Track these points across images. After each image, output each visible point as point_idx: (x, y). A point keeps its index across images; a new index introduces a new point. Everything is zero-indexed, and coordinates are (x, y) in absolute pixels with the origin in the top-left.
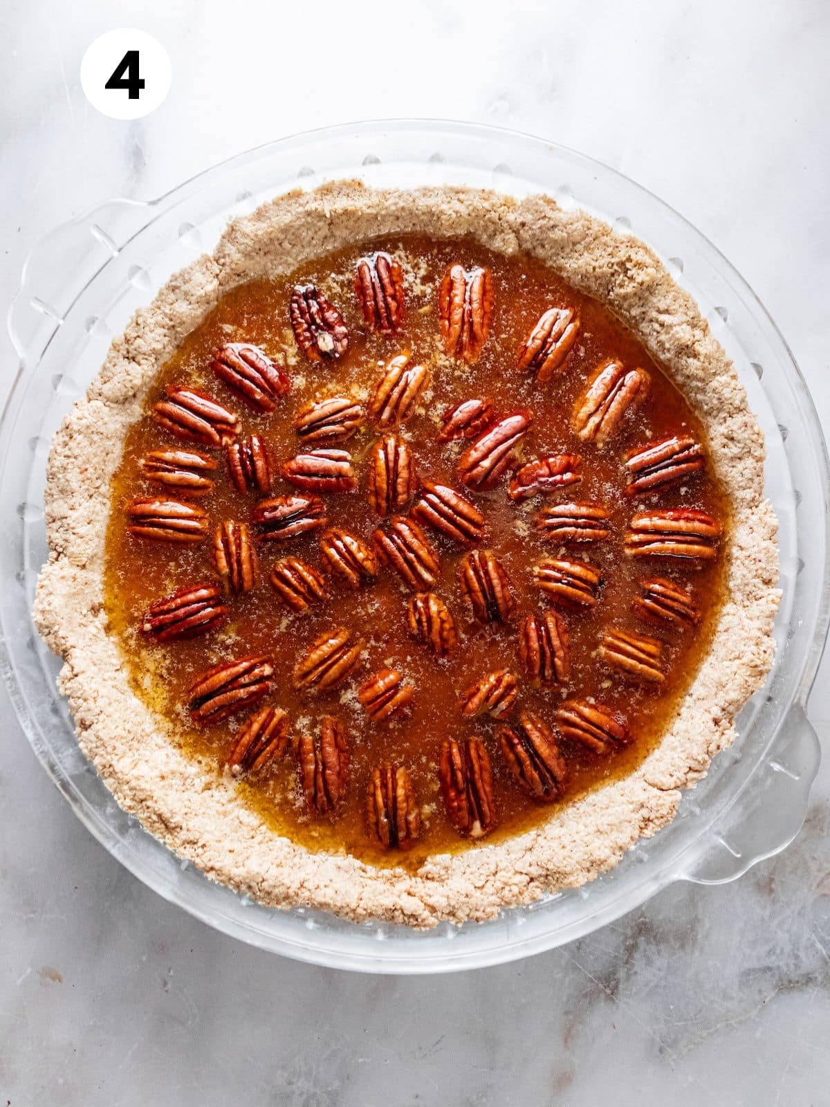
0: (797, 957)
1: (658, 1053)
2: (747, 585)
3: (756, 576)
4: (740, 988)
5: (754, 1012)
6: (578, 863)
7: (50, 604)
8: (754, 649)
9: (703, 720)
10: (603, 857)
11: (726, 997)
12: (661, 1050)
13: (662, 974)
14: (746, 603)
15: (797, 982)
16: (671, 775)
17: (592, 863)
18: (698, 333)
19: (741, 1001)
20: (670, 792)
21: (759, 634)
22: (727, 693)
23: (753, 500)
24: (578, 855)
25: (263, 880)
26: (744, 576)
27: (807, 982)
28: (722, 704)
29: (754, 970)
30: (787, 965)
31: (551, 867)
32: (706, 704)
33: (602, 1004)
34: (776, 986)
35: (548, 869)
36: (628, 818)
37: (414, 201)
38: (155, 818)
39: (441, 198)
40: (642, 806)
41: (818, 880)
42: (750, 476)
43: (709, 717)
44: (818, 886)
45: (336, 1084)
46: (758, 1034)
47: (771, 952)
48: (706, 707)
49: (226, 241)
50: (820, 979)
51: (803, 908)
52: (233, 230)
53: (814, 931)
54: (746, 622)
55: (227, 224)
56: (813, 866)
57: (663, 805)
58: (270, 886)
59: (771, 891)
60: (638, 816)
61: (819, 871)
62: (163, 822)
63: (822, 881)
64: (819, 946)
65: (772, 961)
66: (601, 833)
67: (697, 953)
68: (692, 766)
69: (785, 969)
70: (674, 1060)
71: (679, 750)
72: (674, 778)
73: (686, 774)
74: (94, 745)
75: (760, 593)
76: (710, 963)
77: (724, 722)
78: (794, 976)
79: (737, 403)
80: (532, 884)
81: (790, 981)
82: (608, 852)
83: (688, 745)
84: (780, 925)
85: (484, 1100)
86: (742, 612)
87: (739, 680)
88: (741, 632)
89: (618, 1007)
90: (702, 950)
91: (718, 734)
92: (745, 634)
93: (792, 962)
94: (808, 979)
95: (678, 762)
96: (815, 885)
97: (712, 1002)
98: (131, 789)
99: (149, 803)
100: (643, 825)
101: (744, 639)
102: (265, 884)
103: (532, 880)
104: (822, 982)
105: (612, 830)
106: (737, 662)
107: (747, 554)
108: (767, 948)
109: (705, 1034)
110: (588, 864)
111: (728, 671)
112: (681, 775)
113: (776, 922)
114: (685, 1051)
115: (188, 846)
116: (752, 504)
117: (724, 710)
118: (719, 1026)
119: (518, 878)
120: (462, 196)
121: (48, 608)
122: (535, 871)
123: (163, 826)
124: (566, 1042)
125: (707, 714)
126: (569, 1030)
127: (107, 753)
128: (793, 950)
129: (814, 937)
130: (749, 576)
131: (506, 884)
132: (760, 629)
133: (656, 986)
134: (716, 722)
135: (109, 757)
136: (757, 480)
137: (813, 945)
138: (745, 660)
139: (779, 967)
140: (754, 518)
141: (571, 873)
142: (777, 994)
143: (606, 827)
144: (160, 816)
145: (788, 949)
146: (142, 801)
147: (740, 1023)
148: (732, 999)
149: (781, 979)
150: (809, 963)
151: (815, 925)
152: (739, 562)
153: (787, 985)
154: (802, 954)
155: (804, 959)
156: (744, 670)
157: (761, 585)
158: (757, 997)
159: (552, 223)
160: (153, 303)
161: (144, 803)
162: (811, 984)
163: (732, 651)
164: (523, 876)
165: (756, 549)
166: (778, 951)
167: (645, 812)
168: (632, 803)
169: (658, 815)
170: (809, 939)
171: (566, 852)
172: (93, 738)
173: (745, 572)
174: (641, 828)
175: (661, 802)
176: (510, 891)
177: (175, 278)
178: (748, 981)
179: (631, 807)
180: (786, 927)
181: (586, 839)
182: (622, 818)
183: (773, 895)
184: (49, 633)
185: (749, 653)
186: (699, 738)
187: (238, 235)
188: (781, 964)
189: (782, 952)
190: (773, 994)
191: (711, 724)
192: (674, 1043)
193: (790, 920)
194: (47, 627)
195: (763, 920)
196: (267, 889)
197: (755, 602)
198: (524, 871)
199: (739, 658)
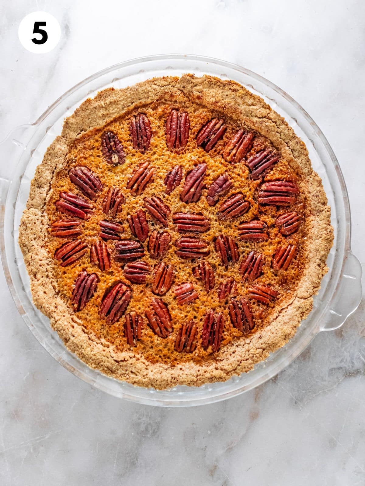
0: (353, 363)
1: (295, 404)
2: (316, 207)
3: (319, 202)
4: (329, 376)
5: (335, 386)
6: (280, 337)
7: (38, 296)
8: (325, 232)
9: (314, 266)
10: (289, 332)
11: (323, 380)
12: (296, 403)
13: (296, 371)
14: (318, 214)
15: (353, 373)
16: (307, 292)
17: (286, 336)
18: (268, 111)
19: (329, 381)
20: (308, 299)
21: (326, 226)
22: (320, 252)
23: (309, 171)
24: (280, 334)
25: (156, 381)
26: (314, 204)
27: (357, 374)
28: (319, 257)
29: (335, 369)
30: (349, 366)
31: (270, 342)
32: (313, 260)
33: (271, 384)
34: (344, 375)
35: (269, 344)
36: (295, 314)
37: (137, 90)
38: (106, 369)
39: (147, 85)
40: (299, 308)
41: (361, 330)
42: (304, 163)
43: (315, 264)
44: (361, 333)
45: (159, 419)
46: (336, 395)
47: (342, 361)
48: (314, 261)
49: (65, 128)
50: (362, 371)
51: (355, 342)
52: (67, 123)
53: (360, 352)
54: (320, 222)
55: (64, 122)
56: (359, 325)
57: (306, 305)
58: (160, 382)
59: (342, 335)
60: (299, 312)
61: (361, 327)
62: (109, 370)
63: (363, 331)
64: (362, 358)
65: (342, 365)
66: (286, 323)
67: (310, 362)
68: (315, 286)
69: (348, 368)
70: (301, 407)
71: (308, 281)
72: (309, 293)
73: (313, 290)
74: (73, 347)
75: (322, 209)
76: (316, 366)
77: (322, 265)
78: (352, 371)
79: (291, 135)
80: (264, 351)
81: (350, 373)
82: (290, 329)
83: (311, 278)
84: (345, 350)
85: (222, 425)
86: (318, 219)
87: (323, 246)
88: (319, 227)
89: (277, 385)
90: (312, 361)
91: (321, 270)
92: (321, 227)
93: (351, 365)
94: (358, 372)
95: (308, 285)
96: (360, 332)
97: (317, 382)
98: (93, 360)
99: (102, 363)
100: (301, 315)
101: (321, 229)
102: (158, 382)
103: (264, 350)
104: (363, 373)
105: (290, 321)
106: (320, 239)
107: (313, 194)
108: (340, 359)
109: (314, 396)
110: (284, 337)
111: (318, 244)
112: (311, 291)
113: (344, 348)
114: (306, 403)
115: (122, 376)
116: (309, 174)
117: (320, 260)
118: (320, 392)
119: (259, 351)
120: (155, 82)
121: (38, 298)
122: (264, 346)
123: (110, 371)
124: (256, 399)
125: (315, 263)
126: (257, 395)
127: (79, 349)
128: (351, 360)
129: (360, 354)
130: (316, 203)
131: (253, 354)
132: (325, 224)
133: (294, 376)
134: (319, 265)
135: (80, 350)
136: (308, 163)
137: (359, 358)
138: (323, 237)
139: (345, 367)
140: (311, 179)
141: (279, 342)
142: (345, 378)
143: (287, 320)
144: (107, 367)
145: (349, 359)
146: (99, 364)
147: (329, 390)
148: (325, 381)
149: (346, 372)
150: (358, 365)
151: (360, 350)
152: (310, 198)
153: (349, 374)
154: (354, 361)
155: (356, 364)
156: (324, 242)
157: (322, 206)
158: (336, 380)
159: (195, 84)
160: (43, 162)
161: (100, 364)
162: (359, 374)
163: (318, 235)
164: (260, 349)
165: (315, 191)
166: (345, 361)
167: (301, 310)
168: (295, 308)
169: (306, 309)
170: (358, 355)
171: (275, 335)
172: (72, 345)
173: (314, 202)
174: (301, 316)
175: (306, 304)
176: (256, 356)
177: (48, 150)
178: (332, 373)
179: (295, 309)
180: (348, 350)
181: (281, 327)
182: (293, 315)
183: (342, 337)
184: (42, 307)
185: (324, 234)
186: (314, 274)
187: (70, 125)
188: (346, 366)
189: (346, 360)
190: (343, 378)
191: (317, 267)
192: (301, 400)
193: (350, 347)
194: (40, 306)
195: (338, 348)
196: (159, 384)
197: (321, 213)
198: (260, 347)
199: (321, 237)
